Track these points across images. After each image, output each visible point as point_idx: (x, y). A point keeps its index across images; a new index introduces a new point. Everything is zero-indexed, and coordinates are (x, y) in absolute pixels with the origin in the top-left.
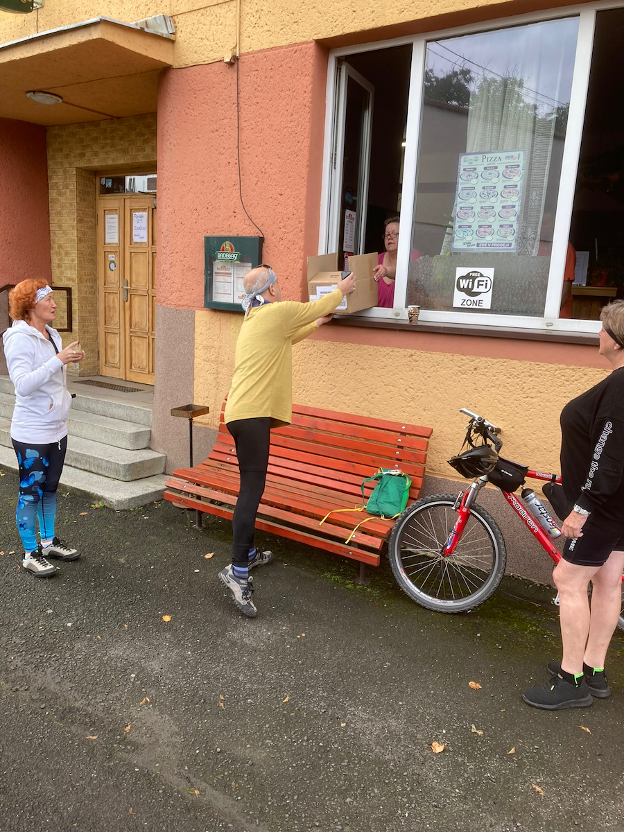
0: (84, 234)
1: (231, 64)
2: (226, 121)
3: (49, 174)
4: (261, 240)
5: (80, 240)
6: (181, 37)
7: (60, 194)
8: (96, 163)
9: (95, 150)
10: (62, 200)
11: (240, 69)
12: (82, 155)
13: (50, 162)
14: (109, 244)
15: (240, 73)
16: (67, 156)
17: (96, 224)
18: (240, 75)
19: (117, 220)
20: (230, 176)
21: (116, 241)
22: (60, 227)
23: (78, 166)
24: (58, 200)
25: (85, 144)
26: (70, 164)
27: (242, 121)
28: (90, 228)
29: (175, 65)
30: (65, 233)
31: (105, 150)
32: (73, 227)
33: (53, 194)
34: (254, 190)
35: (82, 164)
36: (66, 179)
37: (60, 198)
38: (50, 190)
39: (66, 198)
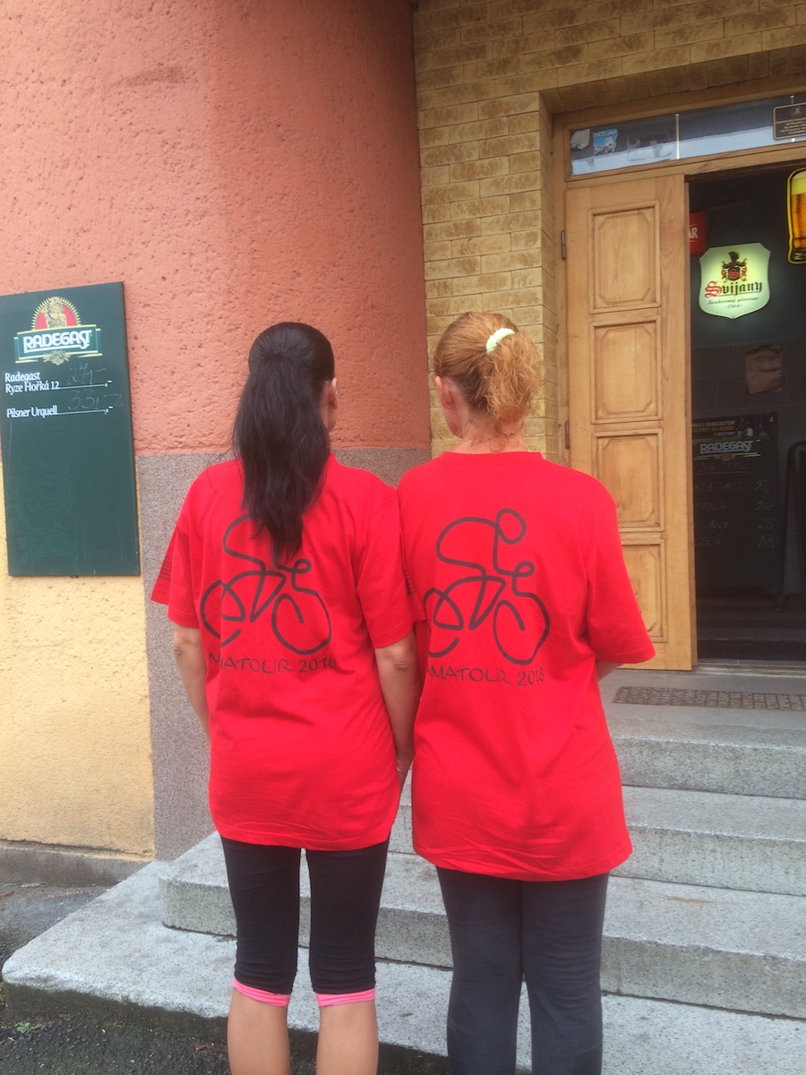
3: (424, 122)
7: (470, 173)
10: (480, 189)
12: (569, 54)
13: (425, 92)
14: (612, 303)
16: (503, 65)
22: (469, 267)
23: (552, 85)
24: (461, 192)
25: (581, 21)
26: (516, 86)
30: (483, 281)
31: (672, 26)
32: (527, 260)
33: (438, 178)
35: (565, 78)
36: (495, 128)
37: (473, 187)
38: (427, 171)
39: (496, 184)
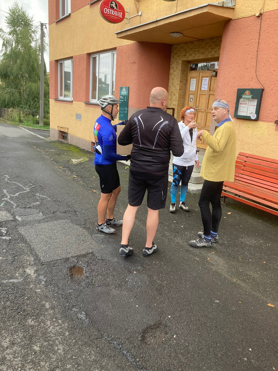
0: (182, 87)
1: (258, 17)
2: (253, 40)
3: (171, 63)
4: (263, 90)
5: (180, 89)
6: (237, 7)
7: (174, 71)
8: (190, 58)
9: (191, 53)
11: (262, 18)
12: (185, 55)
13: (172, 59)
14: (191, 91)
15: (262, 20)
16: (179, 56)
17: (187, 83)
18: (262, 21)
19: (195, 81)
20: (252, 63)
21: (194, 90)
22: (173, 84)
23: (183, 60)
24: (173, 74)
25: (187, 51)
26: (180, 59)
27: (260, 40)
28: (185, 84)
29: (233, 18)
30: (174, 87)
31: (195, 53)
32: (178, 84)
33: (171, 71)
34: (262, 69)
35: (185, 59)
36: (177, 65)
37: (174, 73)
38: (170, 70)
39: (176, 73)
